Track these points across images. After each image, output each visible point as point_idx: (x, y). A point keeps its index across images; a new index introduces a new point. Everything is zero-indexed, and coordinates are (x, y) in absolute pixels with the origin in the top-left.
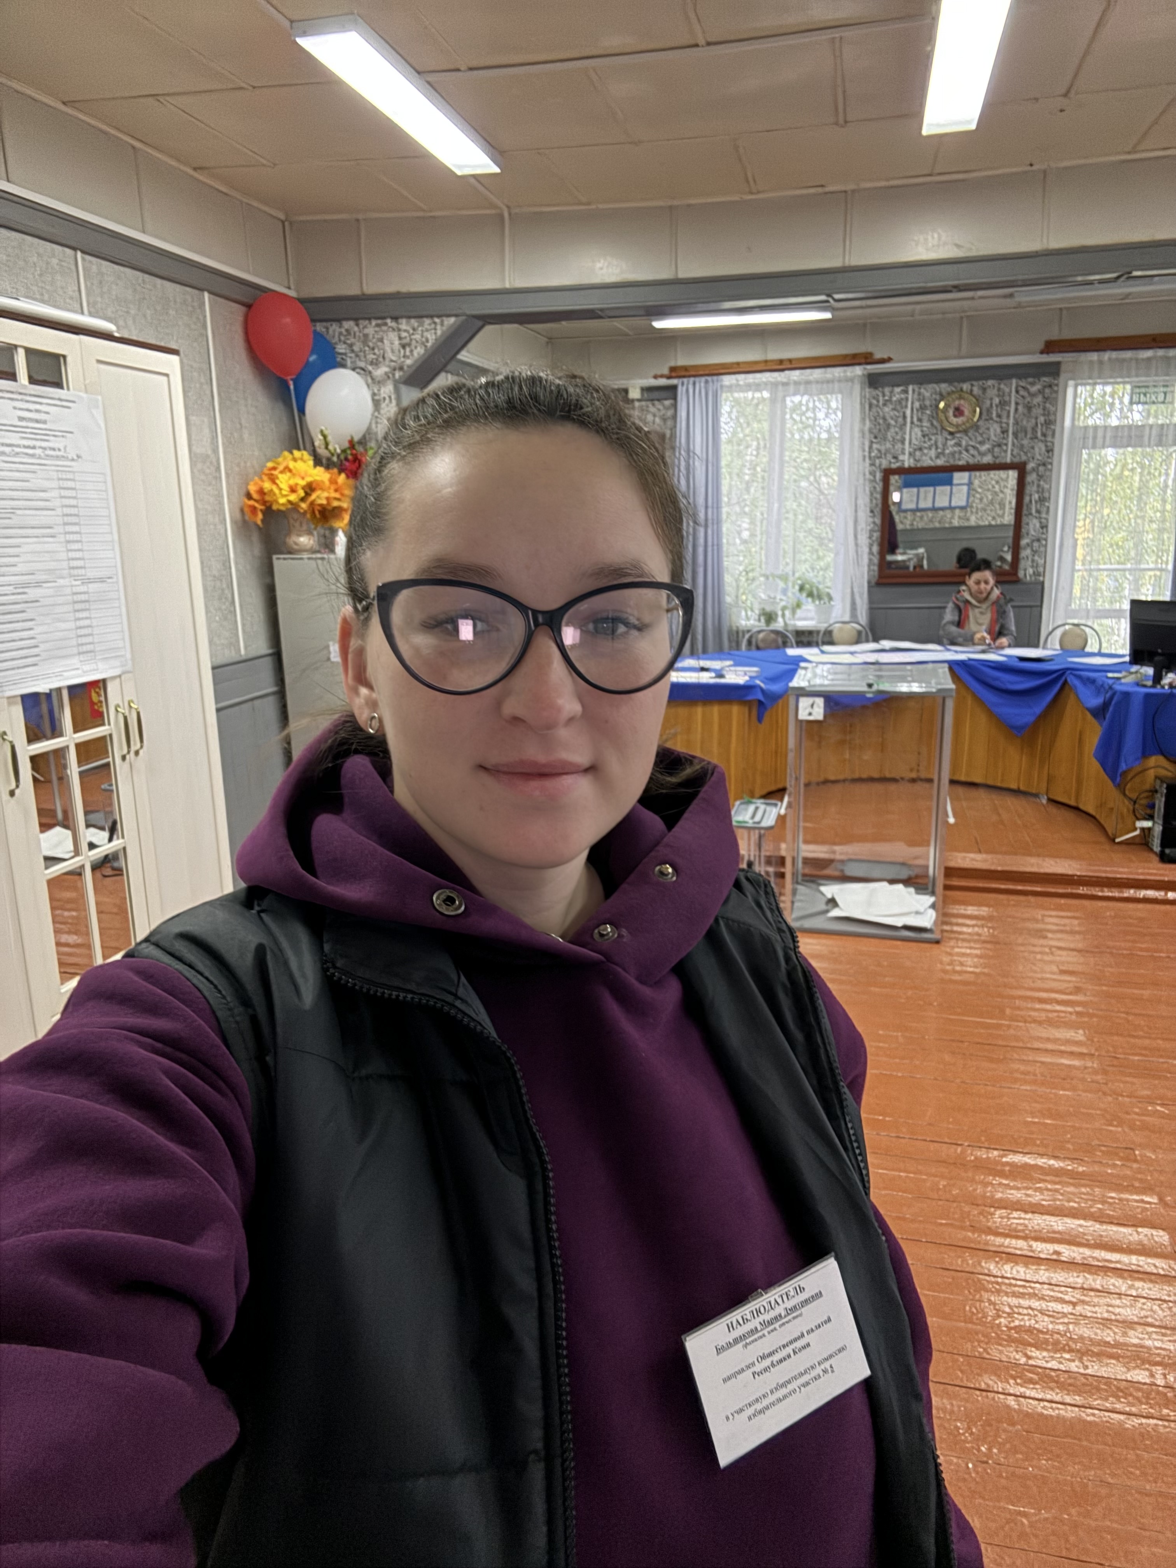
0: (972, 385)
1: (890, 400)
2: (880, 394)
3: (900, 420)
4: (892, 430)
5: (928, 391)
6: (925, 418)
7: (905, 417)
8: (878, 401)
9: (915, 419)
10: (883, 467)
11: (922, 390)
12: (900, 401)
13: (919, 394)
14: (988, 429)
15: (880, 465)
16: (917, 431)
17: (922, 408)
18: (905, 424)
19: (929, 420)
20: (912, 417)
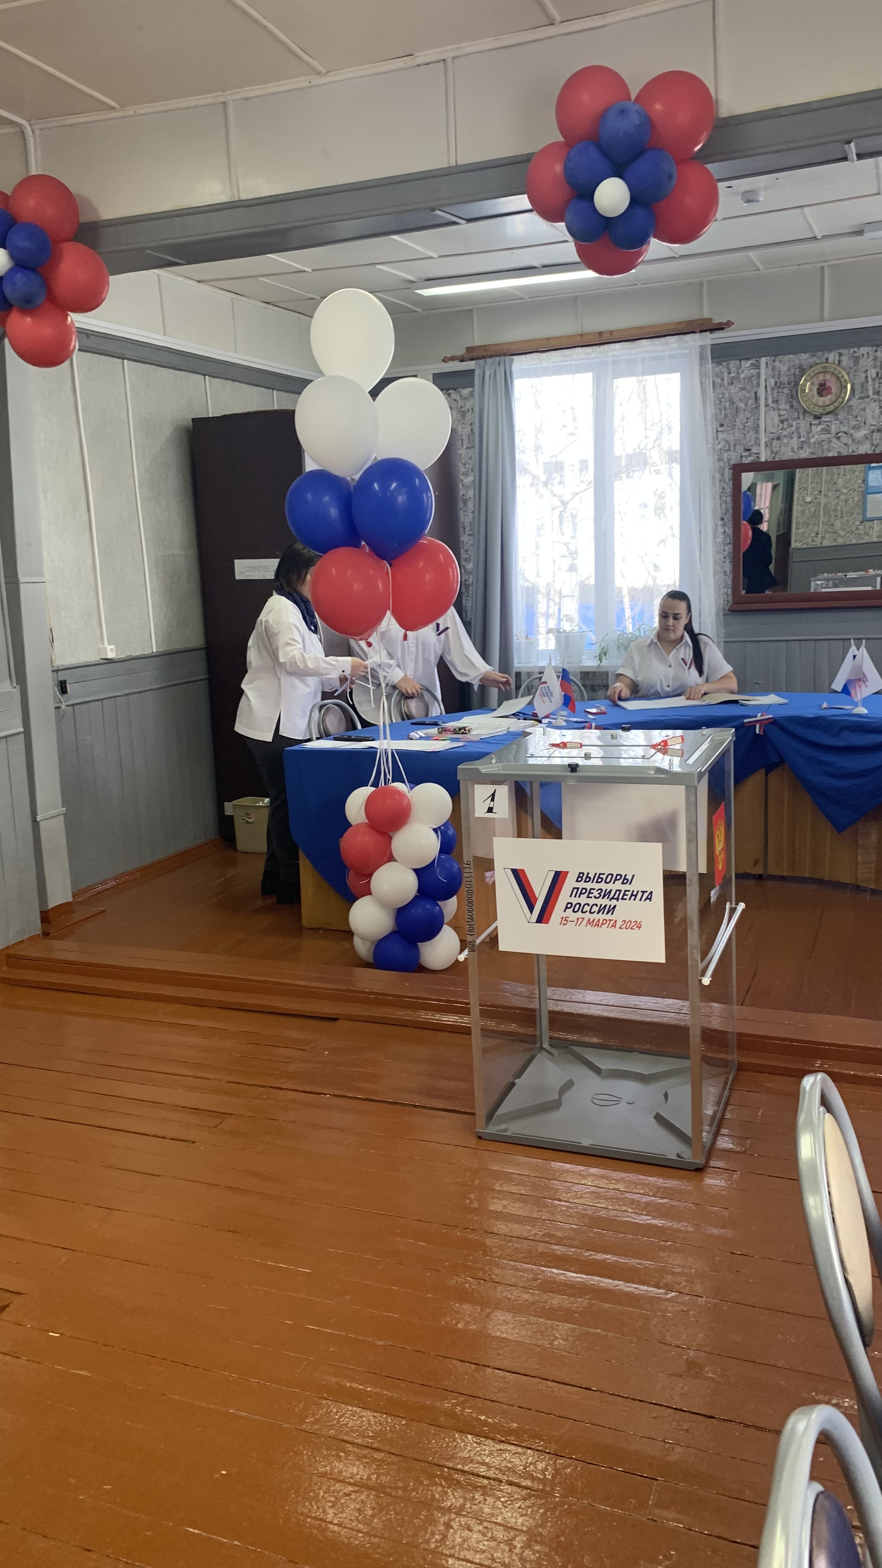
0: (840, 354)
1: (737, 378)
2: (725, 370)
3: (751, 402)
4: (742, 416)
5: (785, 364)
6: (783, 399)
7: (757, 398)
8: (723, 380)
9: (770, 401)
10: (733, 462)
11: (777, 364)
12: (750, 378)
13: (773, 369)
14: (864, 409)
15: (729, 460)
16: (774, 415)
17: (778, 386)
18: (758, 407)
19: (787, 402)
20: (766, 399)
